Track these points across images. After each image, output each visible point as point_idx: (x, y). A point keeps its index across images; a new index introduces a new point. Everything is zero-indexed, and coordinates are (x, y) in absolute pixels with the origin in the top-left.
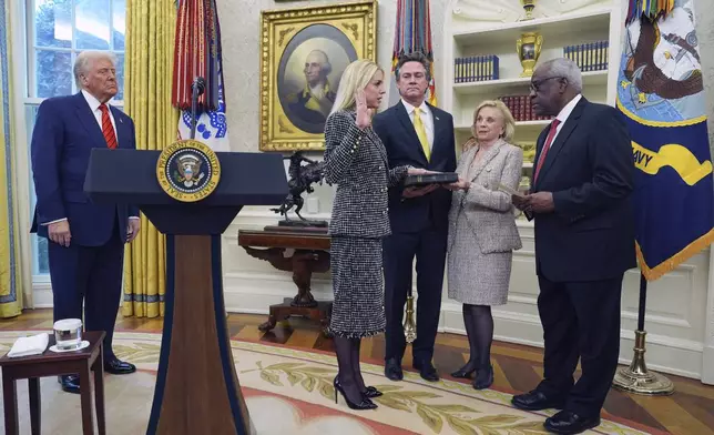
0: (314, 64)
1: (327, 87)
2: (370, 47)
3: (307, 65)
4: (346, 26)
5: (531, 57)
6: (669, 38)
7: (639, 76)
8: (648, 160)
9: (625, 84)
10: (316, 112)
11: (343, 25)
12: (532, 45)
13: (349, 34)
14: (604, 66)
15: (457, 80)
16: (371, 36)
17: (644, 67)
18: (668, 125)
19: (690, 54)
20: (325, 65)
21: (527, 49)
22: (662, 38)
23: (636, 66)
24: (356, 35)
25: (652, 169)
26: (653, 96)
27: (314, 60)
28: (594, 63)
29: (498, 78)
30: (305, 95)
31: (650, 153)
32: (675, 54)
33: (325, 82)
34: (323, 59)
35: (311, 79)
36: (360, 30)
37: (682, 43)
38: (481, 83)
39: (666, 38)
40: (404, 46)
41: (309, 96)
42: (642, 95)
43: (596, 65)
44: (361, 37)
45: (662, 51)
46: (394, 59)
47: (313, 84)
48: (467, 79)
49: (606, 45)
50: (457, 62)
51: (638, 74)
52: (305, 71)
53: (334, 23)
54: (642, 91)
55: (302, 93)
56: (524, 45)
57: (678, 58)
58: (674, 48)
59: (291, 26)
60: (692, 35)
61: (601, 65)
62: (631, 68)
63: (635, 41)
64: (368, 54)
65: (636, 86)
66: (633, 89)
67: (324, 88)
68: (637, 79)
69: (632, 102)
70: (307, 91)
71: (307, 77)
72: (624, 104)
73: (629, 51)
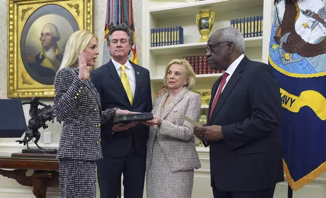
0: (47, 34)
1: (57, 50)
2: (89, 21)
3: (42, 34)
4: (71, 6)
5: (207, 28)
6: (307, 13)
7: (285, 41)
8: (292, 102)
9: (275, 47)
10: (49, 69)
11: (68, 5)
12: (207, 19)
13: (73, 11)
14: (260, 33)
15: (153, 44)
16: (89, 13)
17: (288, 34)
18: (307, 76)
19: (320, 24)
20: (55, 35)
21: (204, 21)
22: (301, 13)
23: (282, 34)
24: (78, 12)
25: (295, 108)
26: (295, 55)
27: (47, 31)
28: (252, 31)
29: (181, 42)
30: (40, 57)
31: (294, 97)
32: (310, 24)
33: (56, 47)
34: (54, 30)
35: (45, 44)
36: (81, 8)
37: (315, 16)
38: (170, 46)
39: (304, 13)
40: (113, 21)
41: (44, 57)
42: (287, 55)
43: (254, 33)
44: (81, 13)
45: (301, 22)
46: (105, 29)
47: (46, 48)
48: (160, 44)
49: (261, 18)
50: (153, 31)
51: (284, 39)
52: (40, 39)
53: (62, 3)
54: (287, 51)
56: (201, 19)
57: (313, 28)
58: (310, 20)
59: (30, 6)
60: (322, 10)
61: (257, 33)
62: (279, 35)
63: (281, 16)
64: (87, 26)
65: (283, 48)
66: (281, 50)
67: (55, 51)
68: (284, 43)
69: (280, 60)
70: (42, 53)
71: (42, 43)
72: (274, 61)
73: (277, 22)
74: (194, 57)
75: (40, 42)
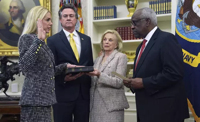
0: (15, 7)
1: (23, 20)
3: (11, 7)
5: (133, 7)
7: (186, 17)
9: (179, 21)
15: (95, 18)
17: (188, 12)
20: (21, 8)
21: (131, 2)
23: (184, 12)
26: (193, 27)
27: (14, 4)
28: (164, 10)
29: (115, 16)
30: (9, 25)
34: (20, 5)
35: (13, 15)
38: (107, 20)
41: (12, 25)
42: (188, 27)
46: (60, 6)
47: (15, 18)
48: (100, 18)
50: (95, 8)
51: (185, 15)
52: (9, 11)
54: (188, 24)
55: (8, 23)
56: (129, 1)
61: (168, 11)
62: (182, 13)
64: (46, 3)
65: (185, 22)
66: (183, 23)
67: (21, 21)
68: (185, 18)
69: (183, 30)
70: (11, 22)
71: (11, 14)
72: (179, 31)
73: (181, 4)
74: (125, 28)
75: (9, 13)
